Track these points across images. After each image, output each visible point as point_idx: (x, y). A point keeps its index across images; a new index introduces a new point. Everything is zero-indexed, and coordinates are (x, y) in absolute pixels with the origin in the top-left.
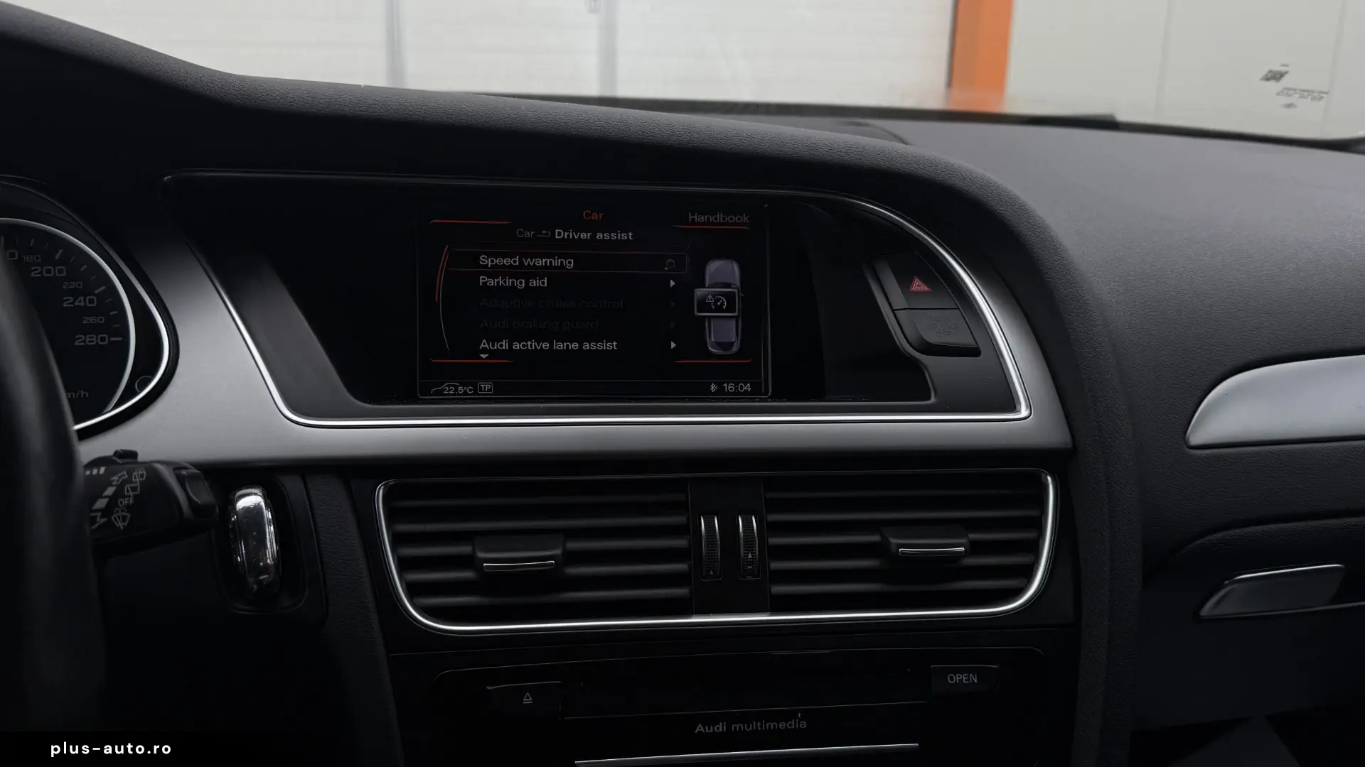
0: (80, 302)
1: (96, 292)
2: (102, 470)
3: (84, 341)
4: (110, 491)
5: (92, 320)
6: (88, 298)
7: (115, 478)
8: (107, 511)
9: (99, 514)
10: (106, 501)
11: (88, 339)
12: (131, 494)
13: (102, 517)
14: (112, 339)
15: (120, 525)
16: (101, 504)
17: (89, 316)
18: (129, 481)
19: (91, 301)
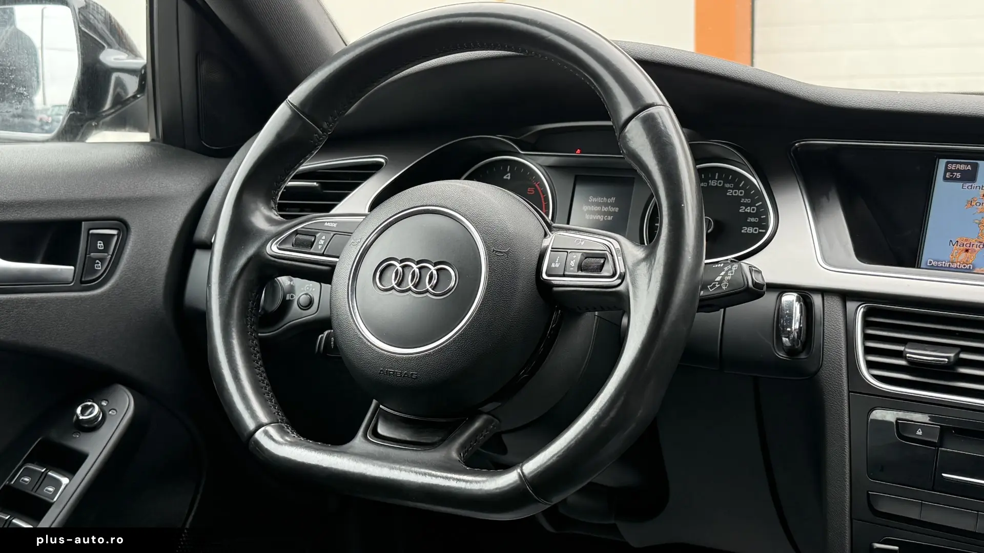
0: (748, 210)
1: (757, 205)
2: (722, 264)
3: (746, 231)
4: (723, 273)
5: (753, 220)
6: (752, 208)
7: (726, 268)
8: (720, 282)
9: (717, 283)
10: (721, 277)
11: (748, 230)
12: (730, 274)
13: (718, 284)
14: (760, 231)
15: (724, 288)
16: (718, 279)
17: (751, 218)
18: (731, 269)
19: (753, 210)
